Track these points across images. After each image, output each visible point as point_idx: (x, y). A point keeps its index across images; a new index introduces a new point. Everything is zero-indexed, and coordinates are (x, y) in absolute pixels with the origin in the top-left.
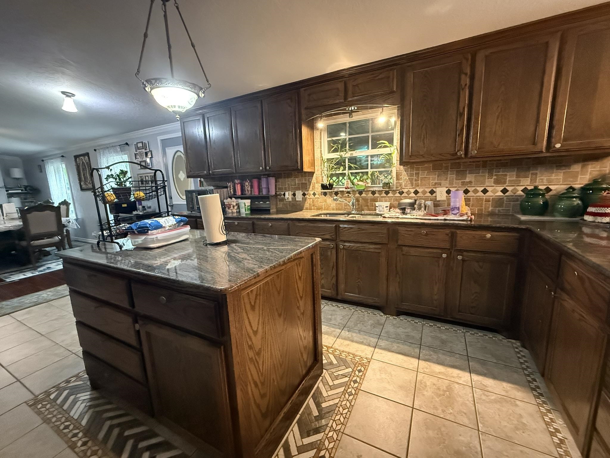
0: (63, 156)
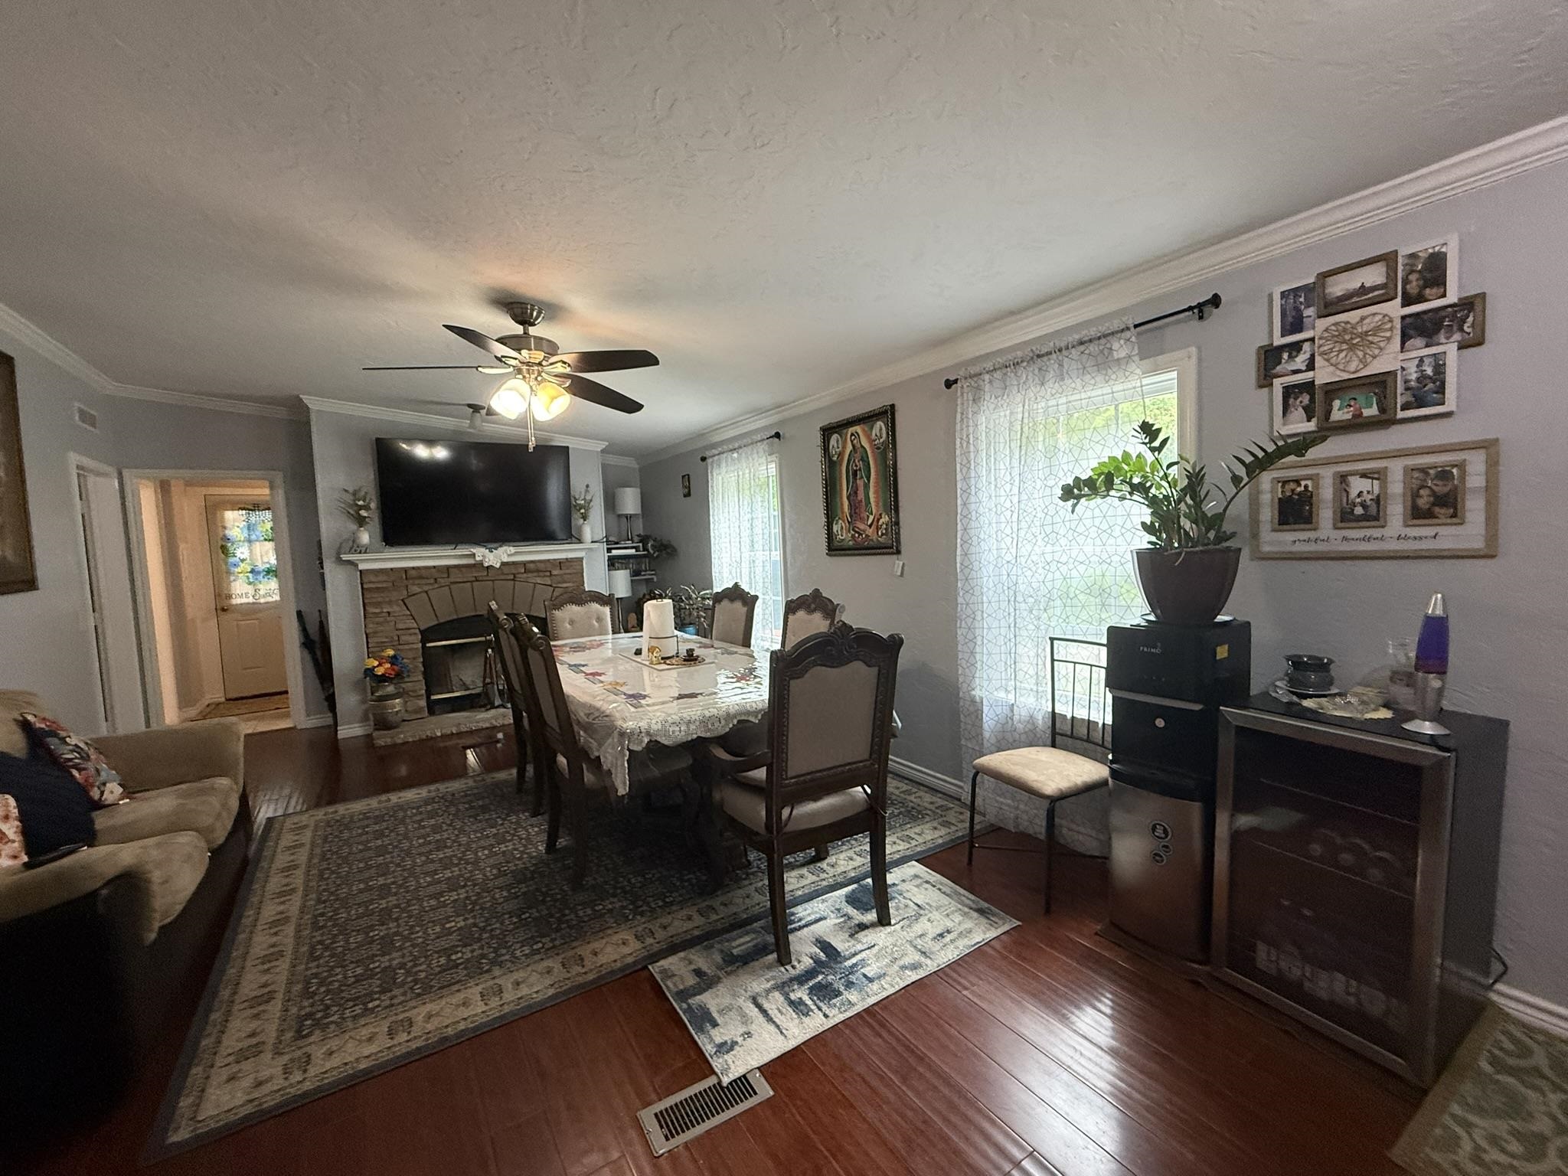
0: (776, 436)
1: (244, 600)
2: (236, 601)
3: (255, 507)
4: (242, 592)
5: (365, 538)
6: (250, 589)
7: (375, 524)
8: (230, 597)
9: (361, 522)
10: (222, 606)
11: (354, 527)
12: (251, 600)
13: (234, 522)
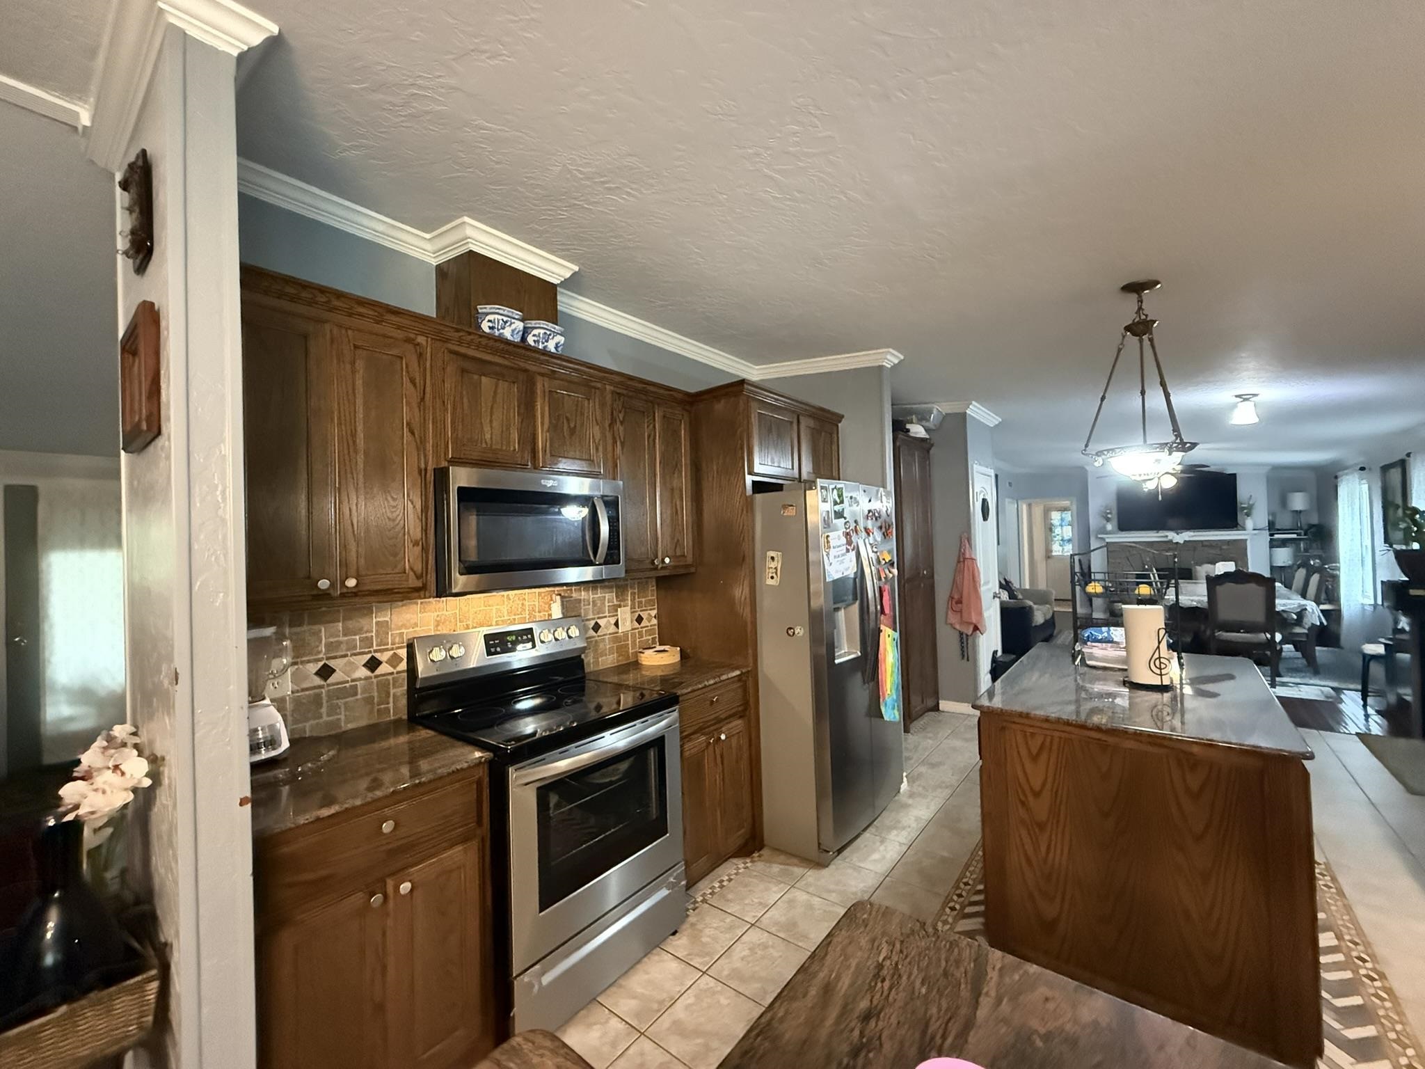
0: (1362, 469)
1: (1057, 554)
2: (1054, 554)
3: (1064, 509)
4: (1057, 550)
5: (1109, 527)
6: (1061, 548)
7: (1115, 522)
8: (1052, 551)
9: (1108, 520)
10: (1048, 555)
11: (1105, 522)
12: (1061, 554)
13: (1056, 517)
